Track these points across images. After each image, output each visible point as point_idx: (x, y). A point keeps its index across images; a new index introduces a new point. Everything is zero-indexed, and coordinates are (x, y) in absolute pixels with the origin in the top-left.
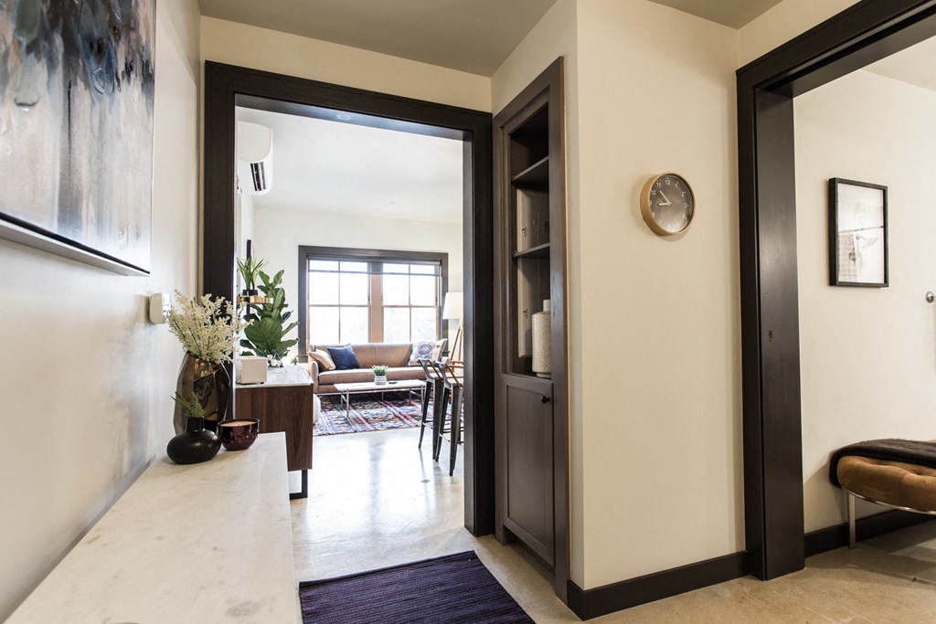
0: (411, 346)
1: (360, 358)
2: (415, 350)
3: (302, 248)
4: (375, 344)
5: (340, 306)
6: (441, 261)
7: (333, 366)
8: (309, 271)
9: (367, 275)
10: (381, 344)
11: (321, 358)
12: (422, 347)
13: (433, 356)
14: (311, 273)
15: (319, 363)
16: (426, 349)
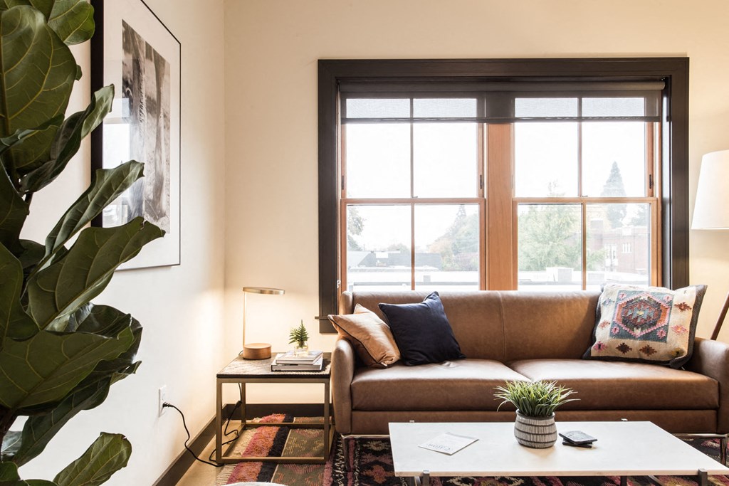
0: (594, 301)
1: (462, 329)
2: (609, 315)
3: (326, 67)
4: (500, 293)
5: (413, 201)
6: (667, 80)
7: (393, 352)
8: (345, 120)
9: (474, 125)
10: (512, 293)
11: (363, 331)
12: (630, 305)
13: (671, 336)
14: (348, 126)
15: (356, 345)
16: (642, 313)
